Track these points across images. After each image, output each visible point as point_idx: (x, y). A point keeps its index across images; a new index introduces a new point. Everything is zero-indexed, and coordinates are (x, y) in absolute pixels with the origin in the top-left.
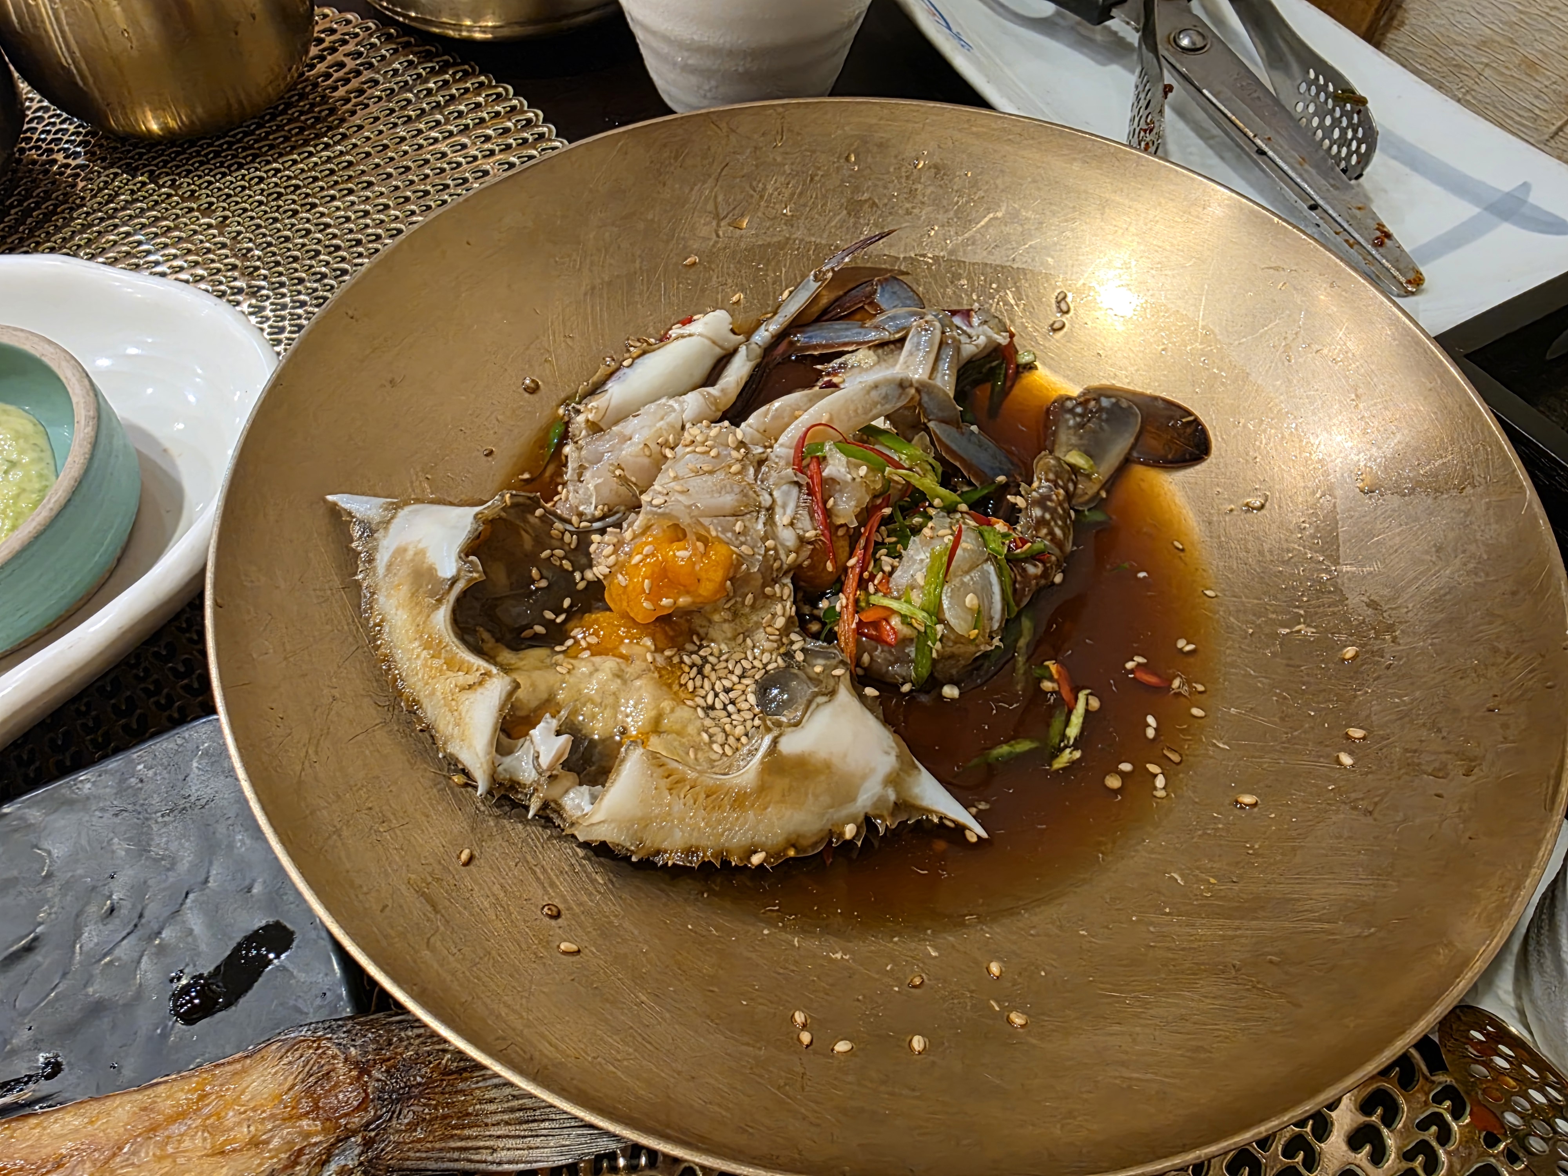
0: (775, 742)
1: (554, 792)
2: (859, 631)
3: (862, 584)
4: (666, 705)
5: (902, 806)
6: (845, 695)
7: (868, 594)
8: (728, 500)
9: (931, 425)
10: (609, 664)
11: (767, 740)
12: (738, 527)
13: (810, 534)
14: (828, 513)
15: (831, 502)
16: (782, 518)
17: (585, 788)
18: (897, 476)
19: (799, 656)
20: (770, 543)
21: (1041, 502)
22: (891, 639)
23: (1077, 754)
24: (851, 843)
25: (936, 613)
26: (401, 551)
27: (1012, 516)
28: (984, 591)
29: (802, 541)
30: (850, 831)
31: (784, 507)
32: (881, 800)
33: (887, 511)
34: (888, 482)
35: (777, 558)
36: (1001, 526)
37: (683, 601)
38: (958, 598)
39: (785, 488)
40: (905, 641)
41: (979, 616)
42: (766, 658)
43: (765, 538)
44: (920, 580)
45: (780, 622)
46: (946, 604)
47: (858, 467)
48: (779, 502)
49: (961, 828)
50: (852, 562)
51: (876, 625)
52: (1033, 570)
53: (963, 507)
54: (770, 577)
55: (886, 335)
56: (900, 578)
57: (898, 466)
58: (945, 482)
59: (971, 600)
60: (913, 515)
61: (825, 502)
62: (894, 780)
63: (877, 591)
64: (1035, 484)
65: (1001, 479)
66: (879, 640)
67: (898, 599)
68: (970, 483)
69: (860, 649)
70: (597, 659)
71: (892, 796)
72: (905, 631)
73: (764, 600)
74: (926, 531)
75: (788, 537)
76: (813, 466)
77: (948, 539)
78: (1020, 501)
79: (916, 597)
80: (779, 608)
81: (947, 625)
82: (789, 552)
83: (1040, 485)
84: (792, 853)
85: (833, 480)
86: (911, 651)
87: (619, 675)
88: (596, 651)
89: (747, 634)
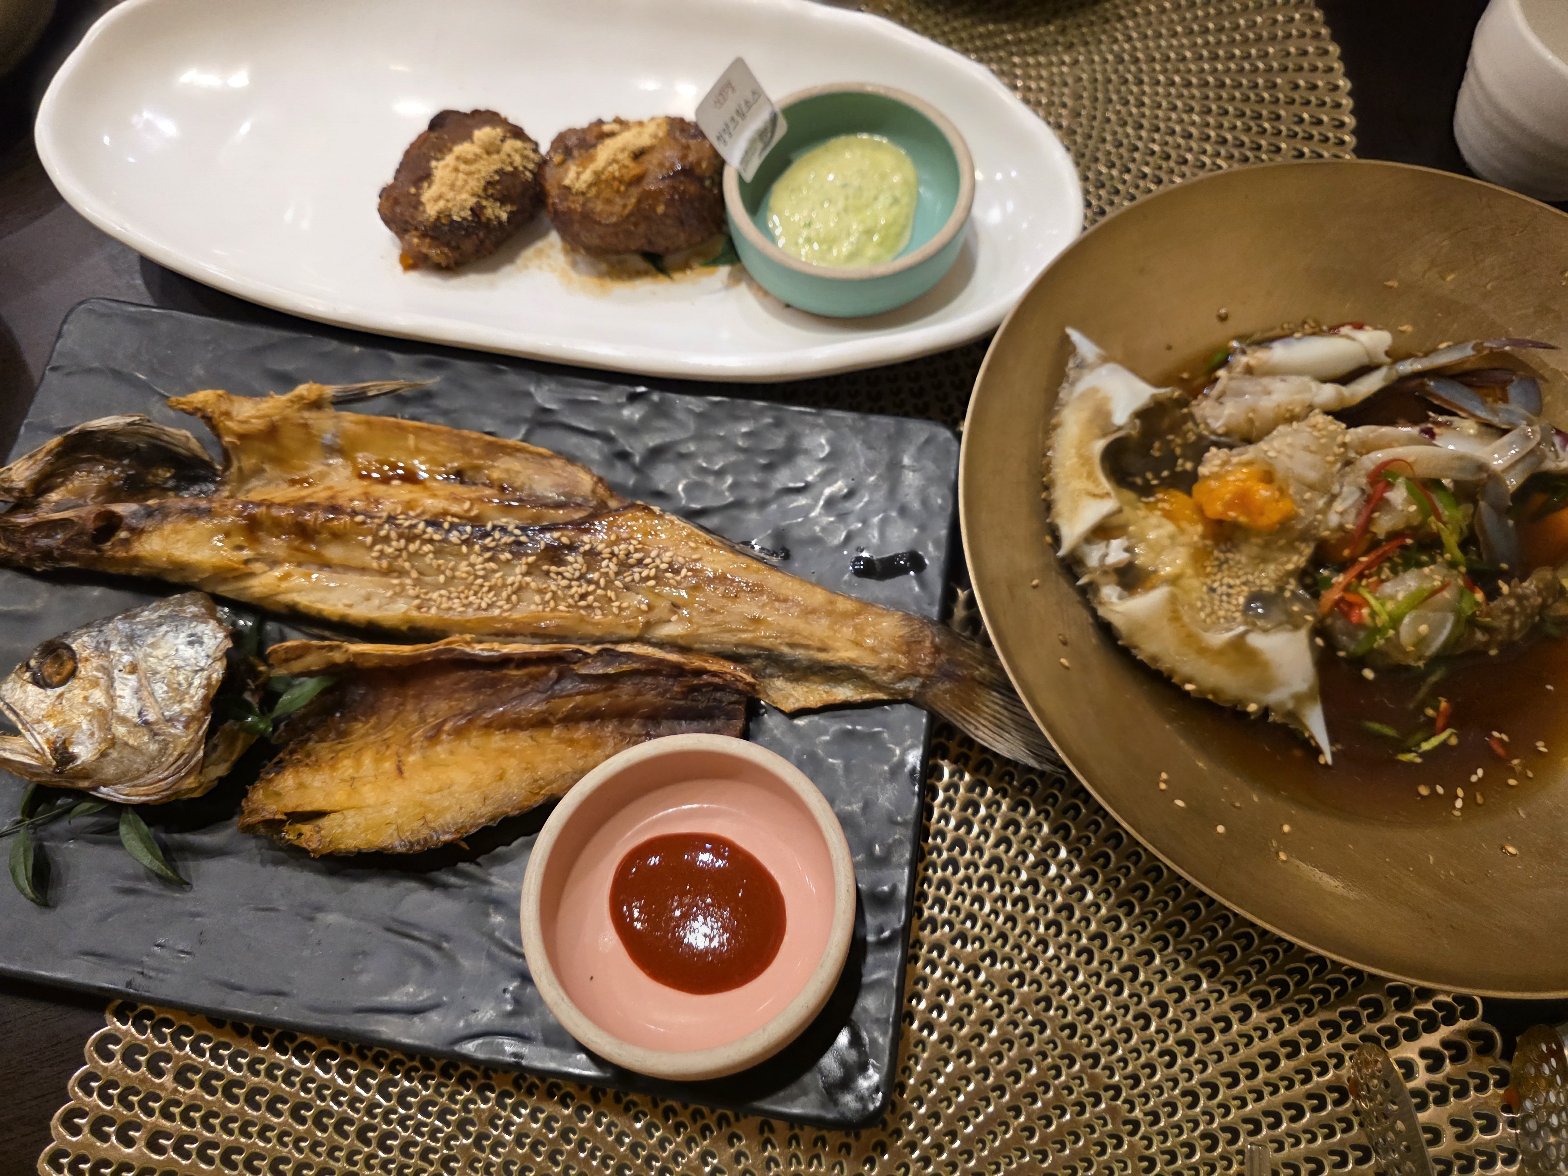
0: (1246, 633)
1: (1101, 580)
2: (1337, 603)
3: (1361, 576)
4: (1189, 571)
5: (1293, 715)
6: (1302, 635)
7: (1359, 585)
8: (1312, 476)
9: (1482, 504)
10: (1169, 528)
11: (1242, 629)
12: (1308, 495)
13: (1349, 526)
14: (1370, 521)
15: (1376, 515)
16: (1338, 506)
17: (1118, 589)
18: (1434, 524)
19: (1287, 594)
20: (1319, 517)
21: (1521, 599)
22: (1354, 619)
23: (1419, 760)
24: (1248, 714)
25: (1395, 621)
26: (1094, 390)
27: (1492, 594)
28: (1435, 629)
29: (1341, 527)
30: (1252, 707)
31: (1344, 500)
32: (1281, 704)
33: (1409, 541)
34: (1424, 524)
35: (1316, 528)
36: (1479, 596)
37: (1242, 519)
38: (1416, 623)
39: (1354, 489)
40: (1361, 626)
41: (1422, 641)
42: (1266, 582)
43: (1319, 512)
44: (1400, 596)
45: (1290, 567)
46: (1406, 620)
47: (1411, 504)
48: (1344, 495)
49: (1318, 751)
50: (1364, 559)
51: (1351, 605)
52: (1480, 636)
53: (1463, 569)
54: (1304, 536)
55: (1496, 421)
56: (1388, 588)
57: (1439, 517)
58: (1463, 545)
59: (1423, 628)
60: (1425, 553)
61: (1373, 511)
62: (1299, 699)
63: (1367, 586)
64: (1525, 584)
65: (1504, 566)
66: (1346, 615)
67: (1377, 599)
68: (1480, 555)
69: (1331, 613)
70: (1164, 521)
71: (1290, 705)
72: (1368, 620)
73: (1291, 548)
74: (1426, 570)
75: (1334, 519)
76: (1381, 485)
77: (1437, 583)
78: (1505, 589)
79: (1390, 606)
80: (1295, 558)
81: (1397, 633)
82: (1327, 529)
83: (1529, 586)
84: (1210, 697)
85: (1387, 502)
86: (1362, 635)
87: (1172, 537)
88: (1168, 515)
89: (1265, 560)
